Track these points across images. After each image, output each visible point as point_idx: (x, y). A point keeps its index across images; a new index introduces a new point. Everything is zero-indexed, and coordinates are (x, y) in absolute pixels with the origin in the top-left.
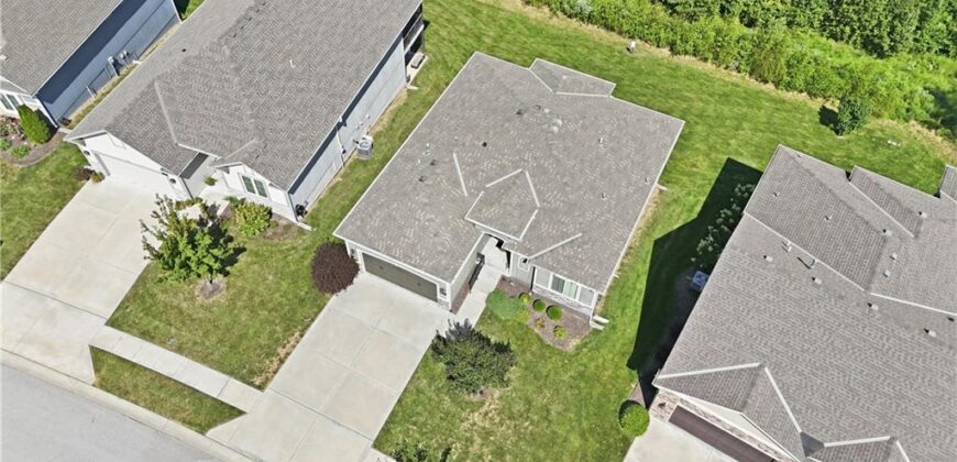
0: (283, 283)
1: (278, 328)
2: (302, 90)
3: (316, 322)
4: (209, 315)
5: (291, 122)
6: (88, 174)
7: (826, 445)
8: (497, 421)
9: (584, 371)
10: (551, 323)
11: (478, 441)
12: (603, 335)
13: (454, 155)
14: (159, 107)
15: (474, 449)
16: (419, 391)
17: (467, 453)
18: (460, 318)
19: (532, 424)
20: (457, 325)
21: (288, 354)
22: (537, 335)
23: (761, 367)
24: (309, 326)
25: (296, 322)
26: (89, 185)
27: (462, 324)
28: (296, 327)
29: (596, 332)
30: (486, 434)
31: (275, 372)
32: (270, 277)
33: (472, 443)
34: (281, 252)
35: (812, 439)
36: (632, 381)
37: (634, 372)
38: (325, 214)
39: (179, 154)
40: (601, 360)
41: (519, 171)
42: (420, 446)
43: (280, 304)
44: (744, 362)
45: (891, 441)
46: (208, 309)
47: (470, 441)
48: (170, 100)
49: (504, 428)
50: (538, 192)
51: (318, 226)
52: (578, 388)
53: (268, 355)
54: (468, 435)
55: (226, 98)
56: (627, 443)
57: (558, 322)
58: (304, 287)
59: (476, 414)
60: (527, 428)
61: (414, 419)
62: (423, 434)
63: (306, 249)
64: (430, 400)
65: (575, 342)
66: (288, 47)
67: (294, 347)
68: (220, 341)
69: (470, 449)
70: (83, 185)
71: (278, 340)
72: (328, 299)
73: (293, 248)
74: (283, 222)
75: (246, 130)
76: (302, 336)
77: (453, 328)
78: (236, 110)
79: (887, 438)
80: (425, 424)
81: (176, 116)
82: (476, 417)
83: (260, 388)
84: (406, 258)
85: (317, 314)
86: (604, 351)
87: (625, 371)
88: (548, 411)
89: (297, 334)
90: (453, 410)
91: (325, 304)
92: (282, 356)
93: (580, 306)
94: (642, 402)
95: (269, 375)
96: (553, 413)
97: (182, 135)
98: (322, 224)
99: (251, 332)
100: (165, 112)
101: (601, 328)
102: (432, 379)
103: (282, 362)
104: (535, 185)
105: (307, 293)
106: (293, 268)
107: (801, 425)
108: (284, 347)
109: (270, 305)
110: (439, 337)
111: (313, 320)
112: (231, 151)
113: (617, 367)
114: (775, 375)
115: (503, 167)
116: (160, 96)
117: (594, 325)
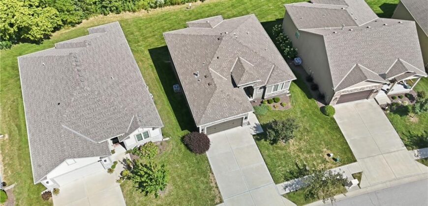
0: (184, 163)
1: (202, 179)
2: (126, 86)
3: (212, 166)
4: (172, 197)
5: (136, 100)
6: (49, 194)
7: (386, 73)
8: (298, 144)
9: (301, 110)
10: (278, 104)
11: (300, 154)
12: (293, 96)
13: (210, 69)
14: (75, 134)
15: (302, 157)
16: (269, 156)
17: (301, 160)
18: (253, 125)
19: (307, 136)
20: (255, 127)
21: (216, 183)
22: (279, 111)
23: (357, 65)
24: (211, 169)
25: (205, 171)
26: (54, 198)
27: (255, 126)
28: (207, 173)
29: (290, 97)
30: (300, 150)
31: (220, 193)
32: (178, 165)
33: (299, 156)
34: (170, 154)
35: (382, 74)
36: (315, 102)
37: (313, 99)
38: (167, 129)
39: (103, 146)
40: (301, 103)
41: (237, 58)
42: (288, 171)
43: (192, 170)
44: (352, 67)
45: (399, 60)
46: (170, 195)
47: (298, 156)
48: (77, 128)
49: (302, 144)
50: (249, 61)
51: (170, 135)
52: (305, 116)
53: (210, 190)
54: (296, 155)
55: (105, 108)
56: (333, 119)
57: (280, 102)
58: (194, 158)
59: (291, 147)
60: (307, 139)
61: (277, 165)
62: (285, 167)
63: (177, 146)
64: (275, 155)
65: (290, 104)
66: (104, 73)
67: (215, 179)
68: (188, 201)
69: (301, 158)
70: (52, 200)
71: (207, 183)
72: (206, 155)
73: (172, 149)
74: (159, 143)
75: (126, 115)
76: (213, 174)
77: (254, 129)
78: (114, 110)
79: (397, 60)
80: (281, 163)
81: (86, 132)
82: (292, 148)
83: (221, 202)
84: (231, 114)
85: (208, 163)
86: (299, 100)
87: (310, 101)
88: (306, 129)
89: (210, 174)
90: (284, 152)
91: (207, 157)
92: (215, 186)
93: (284, 91)
94: (324, 105)
95: (219, 195)
96: (308, 128)
97: (97, 138)
98: (171, 134)
99: (195, 189)
100: (79, 134)
101: (290, 95)
102: (268, 149)
103: (217, 187)
104: (246, 60)
105: (196, 159)
106: (181, 155)
107: (377, 73)
108: (212, 182)
109: (190, 174)
110: (254, 135)
111: (210, 166)
112: (127, 128)
113: (307, 101)
114: (361, 64)
115: (231, 61)
116: (71, 130)
117: (288, 95)
